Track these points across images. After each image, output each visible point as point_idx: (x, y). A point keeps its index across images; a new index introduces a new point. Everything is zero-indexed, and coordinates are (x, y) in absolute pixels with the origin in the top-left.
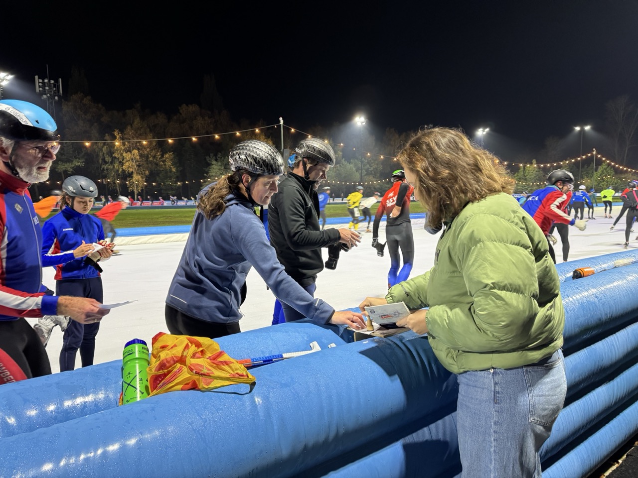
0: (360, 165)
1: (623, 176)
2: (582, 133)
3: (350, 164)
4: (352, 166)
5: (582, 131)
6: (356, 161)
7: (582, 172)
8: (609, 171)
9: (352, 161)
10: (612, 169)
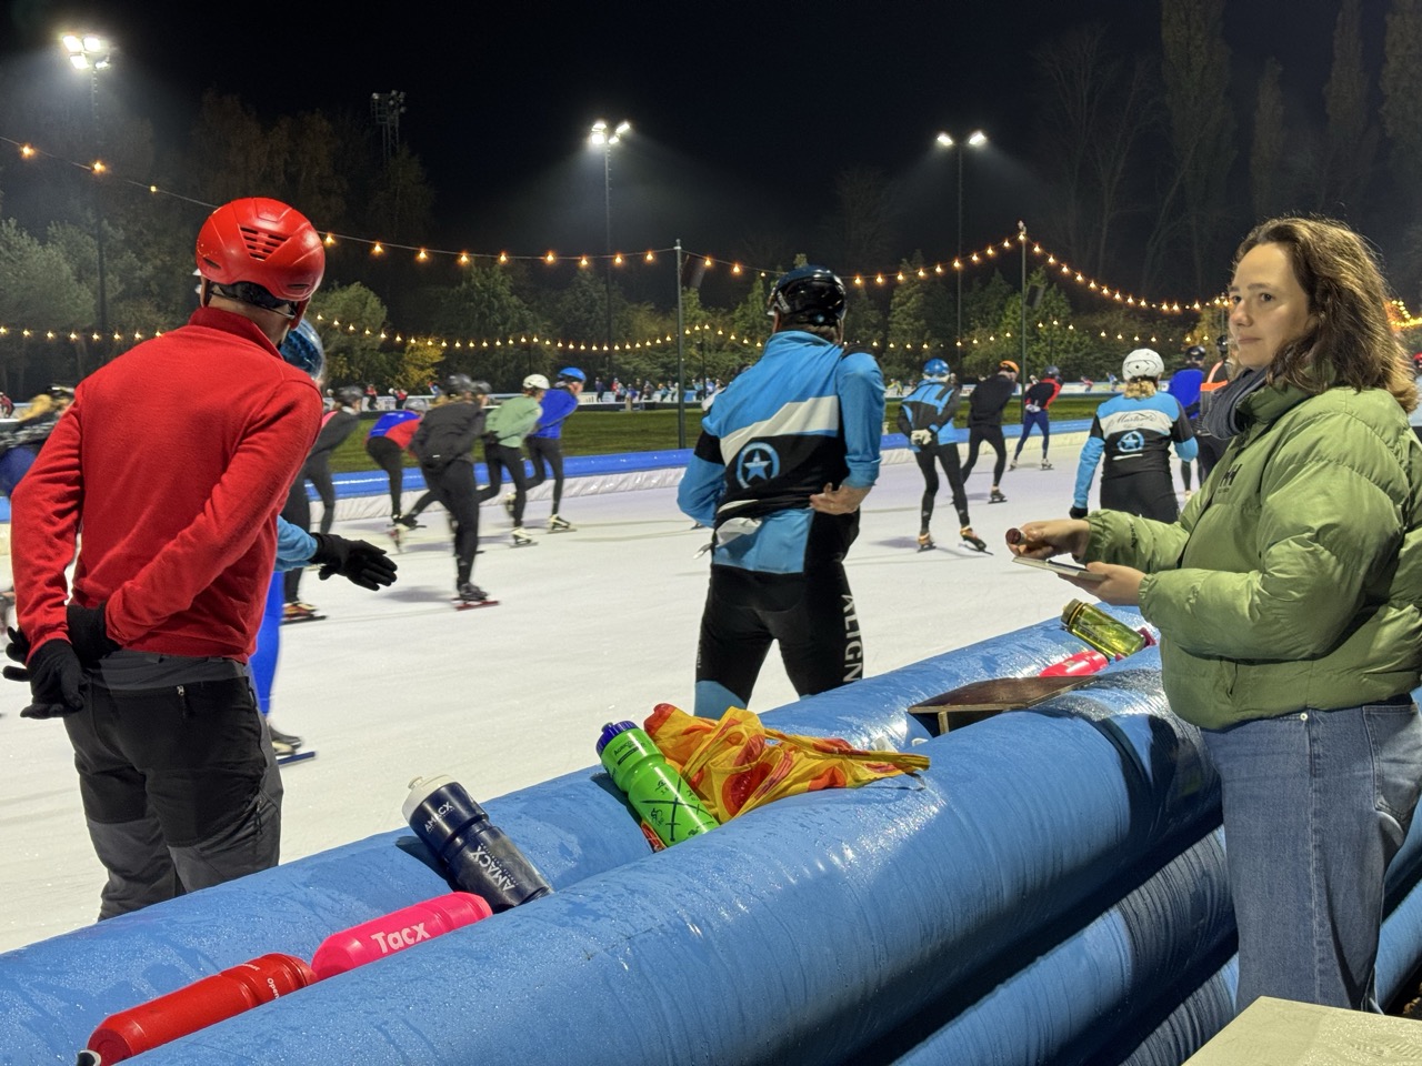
0: (93, 254)
1: (1099, 323)
2: (960, 158)
3: (43, 243)
4: (54, 253)
5: (960, 149)
6: (71, 230)
7: (965, 305)
8: (1054, 304)
9: (52, 230)
10: (1062, 296)
